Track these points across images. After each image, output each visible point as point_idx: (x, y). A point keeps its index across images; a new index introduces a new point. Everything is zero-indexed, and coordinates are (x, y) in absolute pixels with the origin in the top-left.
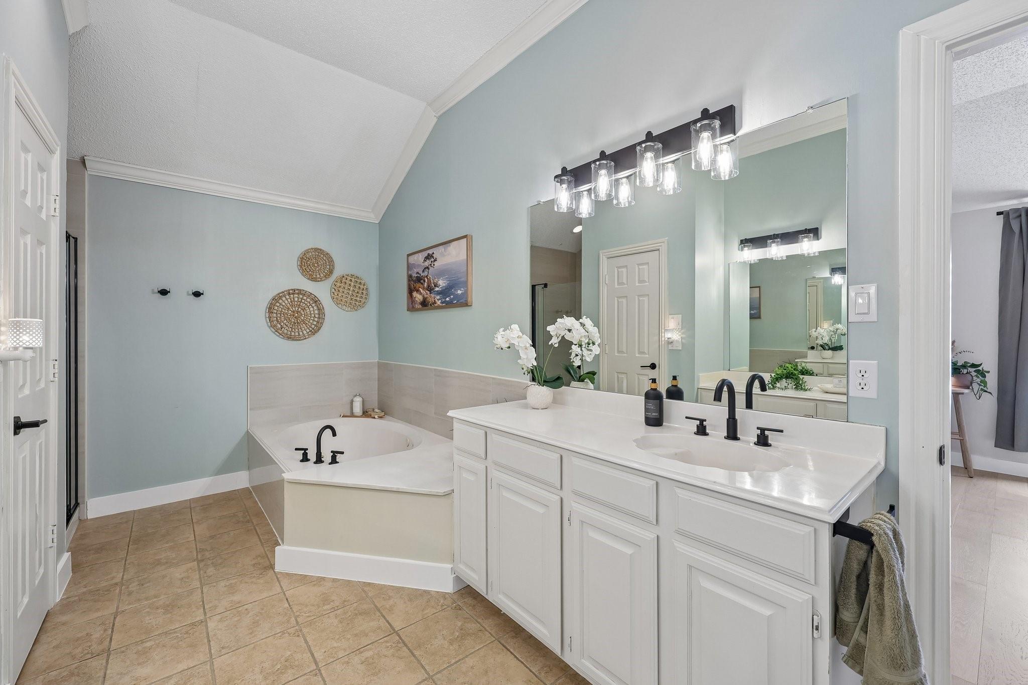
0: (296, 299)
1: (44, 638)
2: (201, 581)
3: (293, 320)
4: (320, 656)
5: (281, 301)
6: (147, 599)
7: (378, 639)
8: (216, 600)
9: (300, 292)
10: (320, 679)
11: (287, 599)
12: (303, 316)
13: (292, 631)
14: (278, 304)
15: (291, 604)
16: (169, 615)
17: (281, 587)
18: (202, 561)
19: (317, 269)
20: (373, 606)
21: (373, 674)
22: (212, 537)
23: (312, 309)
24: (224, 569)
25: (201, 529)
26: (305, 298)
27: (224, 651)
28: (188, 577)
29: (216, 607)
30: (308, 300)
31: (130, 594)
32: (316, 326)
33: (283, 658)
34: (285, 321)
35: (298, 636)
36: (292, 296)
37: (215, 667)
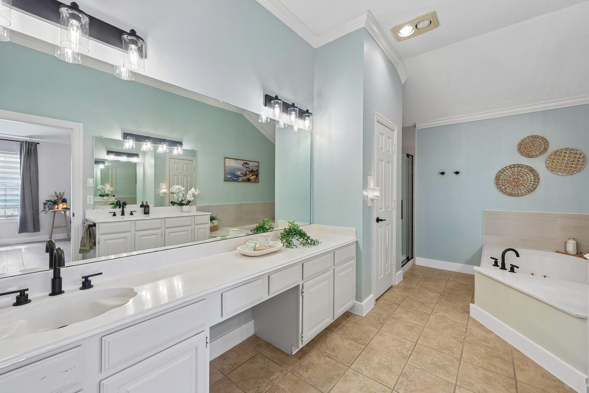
0: (516, 171)
1: (388, 292)
2: (437, 302)
3: (514, 184)
4: (465, 357)
5: (505, 173)
6: (417, 297)
7: (501, 374)
8: (438, 311)
9: (519, 166)
10: (458, 363)
11: (466, 328)
12: (522, 181)
13: (460, 340)
14: (503, 175)
15: (467, 331)
16: (420, 306)
17: (468, 323)
18: (443, 295)
19: (533, 149)
20: (512, 361)
21: (485, 383)
22: (452, 289)
23: (529, 176)
24: (448, 303)
25: (450, 284)
26: (523, 169)
27: (430, 328)
28: (434, 298)
29: (436, 313)
30: (526, 170)
31: (414, 293)
32: (532, 187)
33: (449, 345)
34: (508, 185)
35: (461, 343)
36: (513, 169)
37: (424, 330)
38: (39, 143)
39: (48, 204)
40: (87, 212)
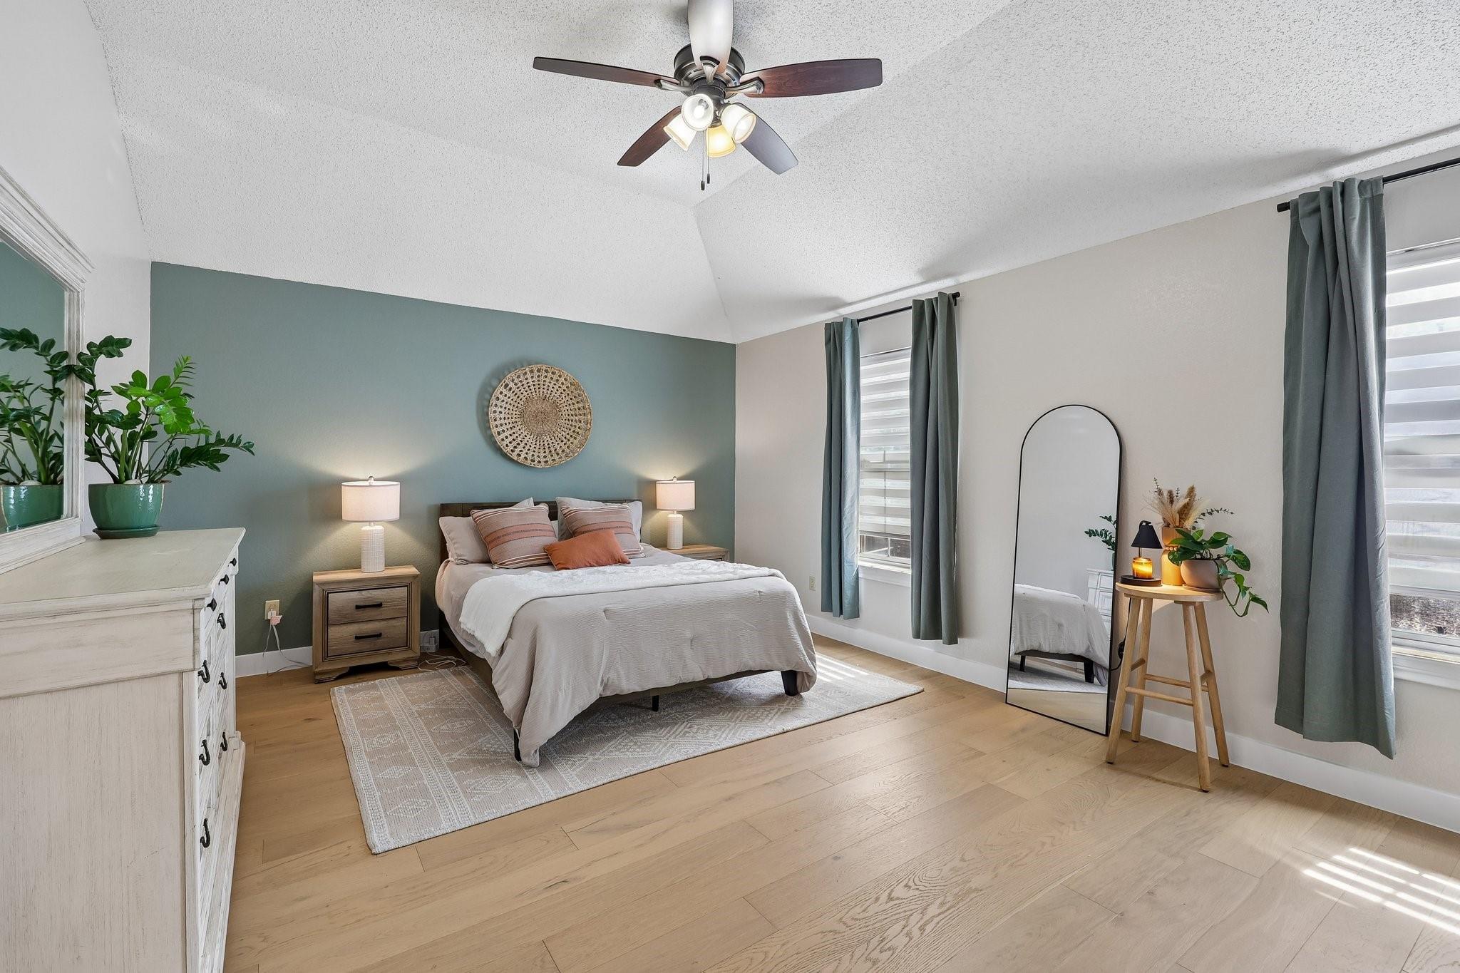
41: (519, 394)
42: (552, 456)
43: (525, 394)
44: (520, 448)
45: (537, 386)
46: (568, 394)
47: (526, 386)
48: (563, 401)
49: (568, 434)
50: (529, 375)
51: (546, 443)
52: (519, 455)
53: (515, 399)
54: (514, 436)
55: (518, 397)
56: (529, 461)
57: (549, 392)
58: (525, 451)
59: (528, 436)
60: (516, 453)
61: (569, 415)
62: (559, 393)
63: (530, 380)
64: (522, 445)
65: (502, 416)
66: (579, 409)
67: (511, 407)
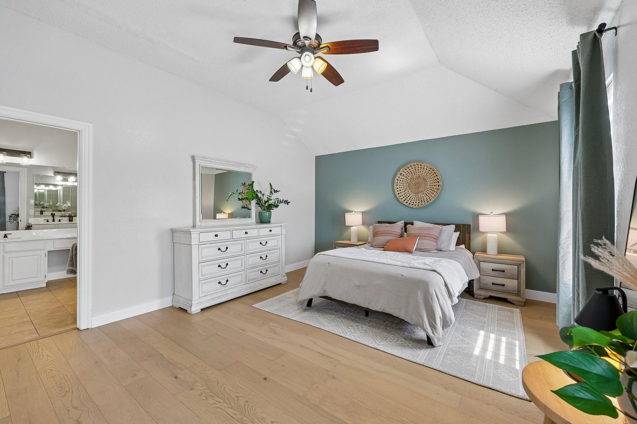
38: (5, 172)
39: (13, 217)
40: (30, 219)
41: (408, 177)
42: (422, 202)
43: (410, 176)
44: (408, 199)
45: (415, 172)
46: (430, 174)
47: (410, 173)
48: (428, 177)
49: (430, 192)
50: (410, 168)
51: (420, 197)
52: (407, 202)
53: (406, 179)
54: (406, 195)
55: (407, 178)
56: (411, 205)
57: (421, 174)
58: (410, 201)
59: (412, 194)
60: (405, 201)
61: (431, 183)
62: (426, 173)
63: (412, 170)
64: (409, 198)
65: (401, 187)
66: (436, 179)
67: (404, 183)
